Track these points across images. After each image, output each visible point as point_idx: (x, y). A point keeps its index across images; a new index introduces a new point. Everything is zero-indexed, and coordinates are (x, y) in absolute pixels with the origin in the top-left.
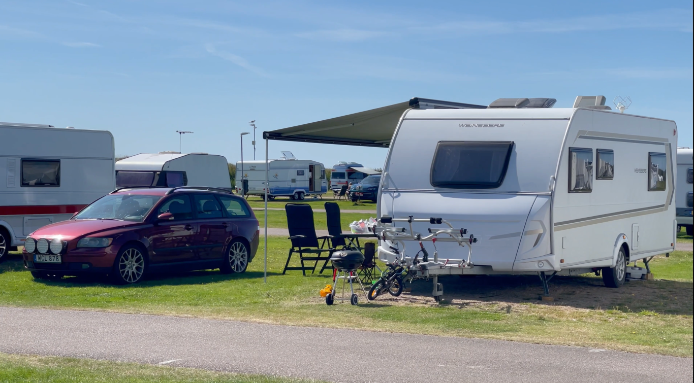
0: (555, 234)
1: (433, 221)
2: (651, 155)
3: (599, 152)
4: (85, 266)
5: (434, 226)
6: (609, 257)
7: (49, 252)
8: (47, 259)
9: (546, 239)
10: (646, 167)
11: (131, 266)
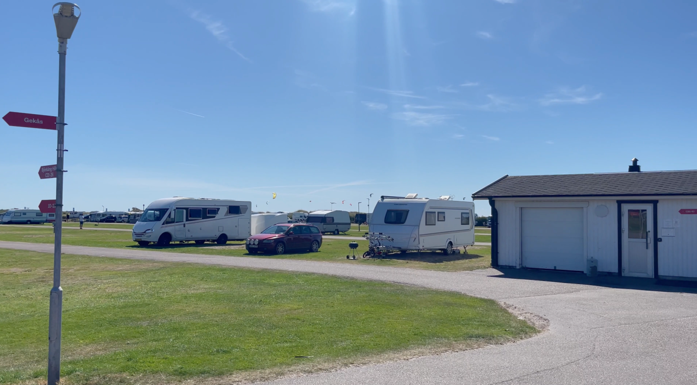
0: (420, 238)
1: (380, 234)
2: (462, 213)
3: (438, 213)
4: (265, 249)
5: (381, 235)
6: (444, 245)
7: (254, 244)
8: (253, 246)
9: (417, 239)
10: (460, 217)
11: (280, 249)
